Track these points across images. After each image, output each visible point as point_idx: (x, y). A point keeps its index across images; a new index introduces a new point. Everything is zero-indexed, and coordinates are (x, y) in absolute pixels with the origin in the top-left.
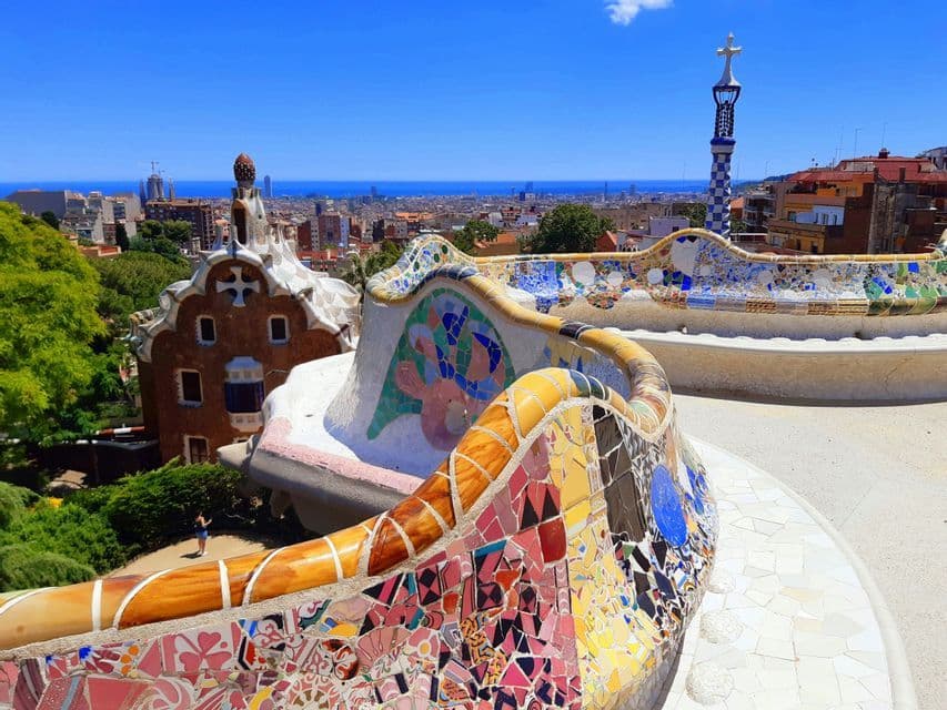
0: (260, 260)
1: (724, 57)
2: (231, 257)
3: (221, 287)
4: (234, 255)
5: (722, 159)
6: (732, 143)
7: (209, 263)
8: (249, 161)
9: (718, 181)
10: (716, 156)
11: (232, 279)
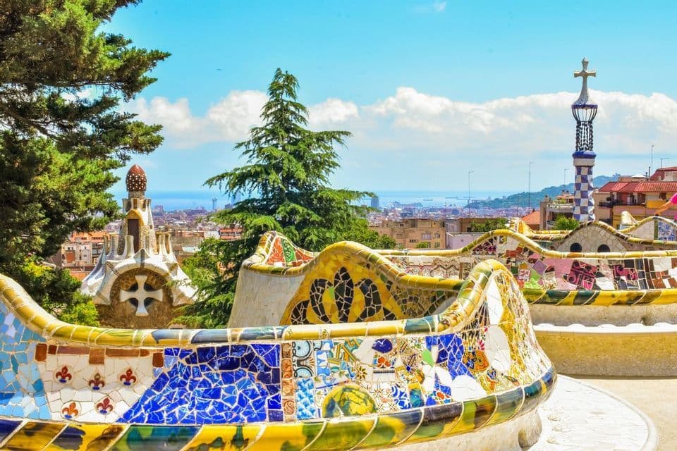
0: (166, 269)
1: (581, 79)
2: (139, 266)
3: (125, 296)
4: (143, 264)
5: (584, 171)
6: (593, 157)
7: (116, 272)
8: (142, 172)
9: (582, 192)
10: (579, 168)
11: (134, 288)
